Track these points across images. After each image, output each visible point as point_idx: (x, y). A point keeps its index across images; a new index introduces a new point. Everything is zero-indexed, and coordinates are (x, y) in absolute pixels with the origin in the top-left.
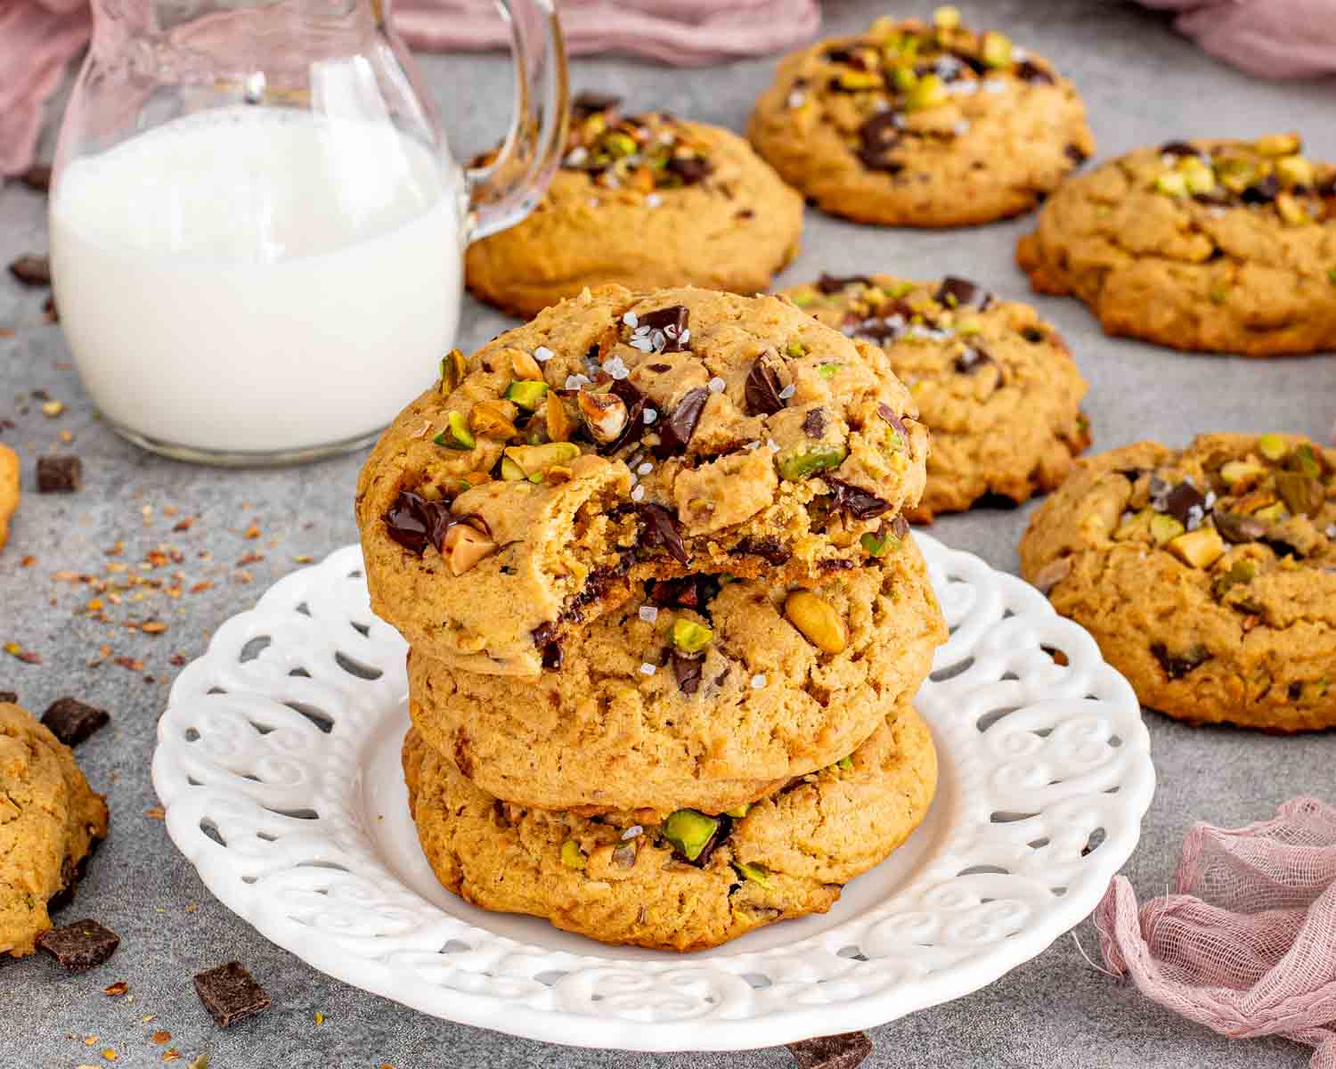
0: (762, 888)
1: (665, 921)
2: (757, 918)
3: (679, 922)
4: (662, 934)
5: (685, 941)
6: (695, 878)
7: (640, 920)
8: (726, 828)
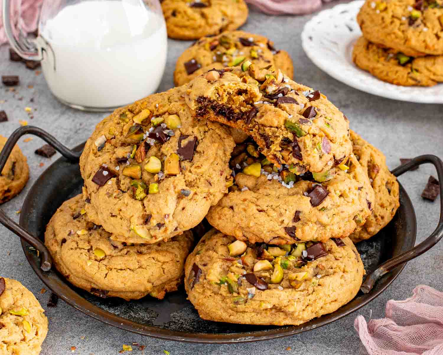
0: (416, 75)
1: (392, 76)
2: (413, 82)
3: (395, 77)
4: (391, 79)
5: (395, 82)
6: (400, 69)
7: (387, 75)
8: (411, 60)
